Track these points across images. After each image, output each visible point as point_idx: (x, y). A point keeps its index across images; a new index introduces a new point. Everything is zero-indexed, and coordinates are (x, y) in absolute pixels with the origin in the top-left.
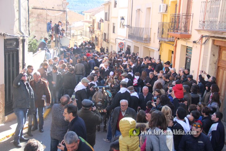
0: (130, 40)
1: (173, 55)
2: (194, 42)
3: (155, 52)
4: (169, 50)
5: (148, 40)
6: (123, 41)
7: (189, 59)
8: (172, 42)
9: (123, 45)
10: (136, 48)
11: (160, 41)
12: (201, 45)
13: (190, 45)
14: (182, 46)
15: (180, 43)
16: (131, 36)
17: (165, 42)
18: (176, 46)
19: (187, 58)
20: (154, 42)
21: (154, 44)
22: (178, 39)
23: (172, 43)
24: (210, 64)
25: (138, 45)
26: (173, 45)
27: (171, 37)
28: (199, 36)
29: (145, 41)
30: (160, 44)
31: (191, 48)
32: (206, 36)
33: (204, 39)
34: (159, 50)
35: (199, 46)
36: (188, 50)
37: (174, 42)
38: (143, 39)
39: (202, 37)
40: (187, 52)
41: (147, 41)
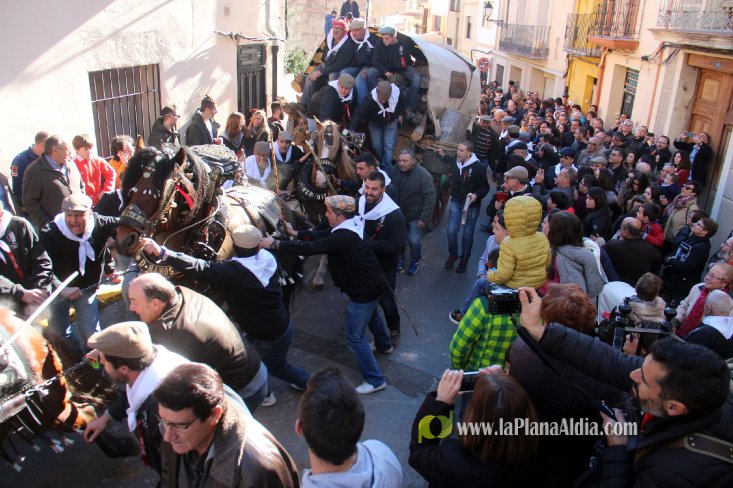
0: (503, 54)
1: (596, 88)
2: (645, 58)
3: (557, 79)
4: (589, 76)
5: (542, 53)
6: (489, 57)
7: (630, 97)
8: (596, 58)
9: (487, 65)
10: (517, 70)
11: (568, 56)
12: (660, 66)
13: (635, 64)
14: (618, 66)
15: (613, 60)
16: (505, 45)
17: (580, 58)
18: (603, 67)
19: (625, 96)
20: (556, 58)
21: (556, 64)
22: (610, 51)
23: (595, 60)
24: (676, 109)
25: (519, 64)
26: (597, 64)
27: (595, 46)
28: (657, 45)
29: (536, 55)
30: (570, 63)
31: (637, 72)
32: (671, 45)
33: (667, 52)
34: (565, 76)
35: (654, 67)
36: (630, 75)
37: (600, 57)
38: (533, 51)
39: (663, 47)
40: (627, 80)
41: (540, 55)
